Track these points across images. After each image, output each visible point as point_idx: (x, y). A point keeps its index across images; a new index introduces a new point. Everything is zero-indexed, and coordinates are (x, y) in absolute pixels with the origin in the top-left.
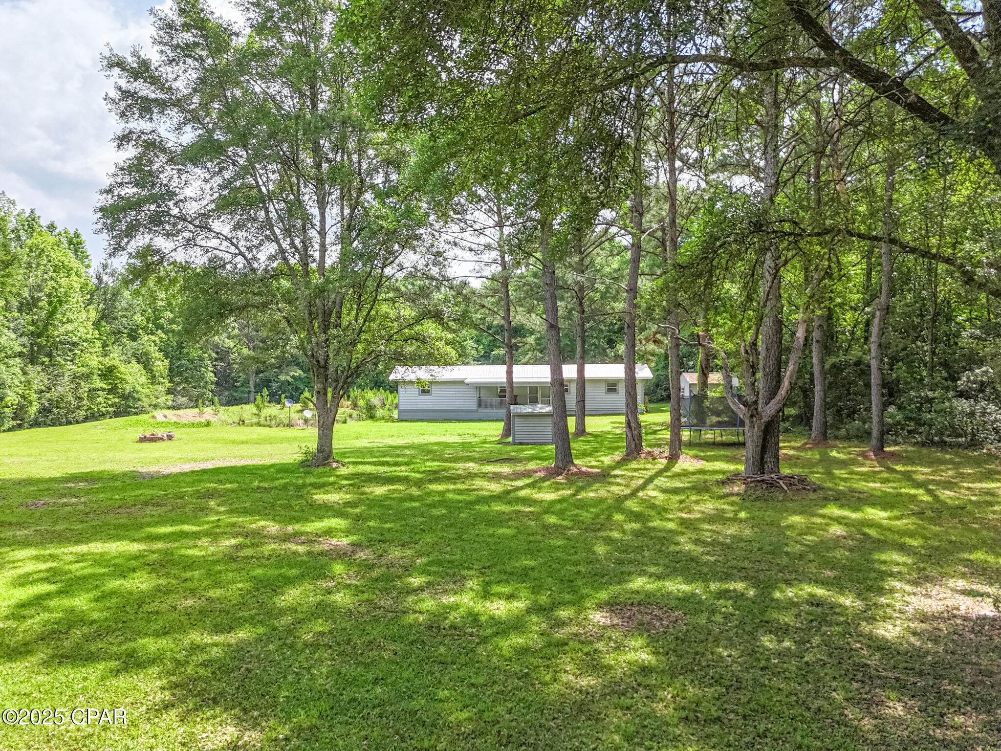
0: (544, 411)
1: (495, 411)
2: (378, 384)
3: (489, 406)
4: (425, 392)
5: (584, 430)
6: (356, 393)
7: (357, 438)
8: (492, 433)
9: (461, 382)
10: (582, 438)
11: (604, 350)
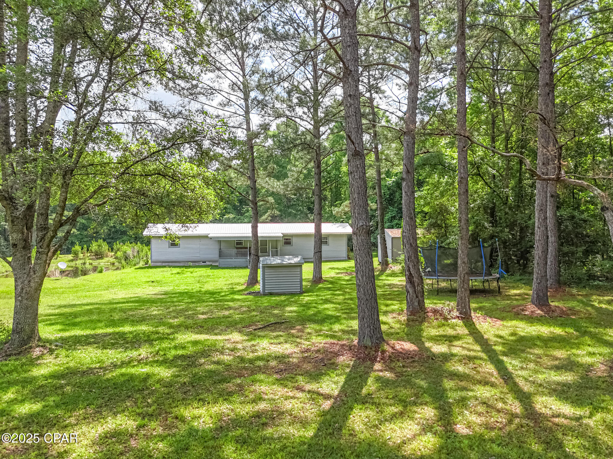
0: (292, 262)
1: (234, 260)
2: (138, 239)
3: (230, 256)
4: (173, 245)
5: (321, 278)
6: (118, 246)
7: (107, 288)
8: (237, 280)
9: (206, 237)
10: (321, 285)
11: (307, 215)
